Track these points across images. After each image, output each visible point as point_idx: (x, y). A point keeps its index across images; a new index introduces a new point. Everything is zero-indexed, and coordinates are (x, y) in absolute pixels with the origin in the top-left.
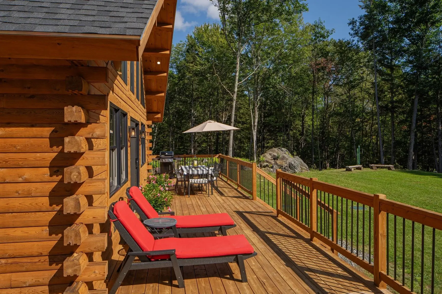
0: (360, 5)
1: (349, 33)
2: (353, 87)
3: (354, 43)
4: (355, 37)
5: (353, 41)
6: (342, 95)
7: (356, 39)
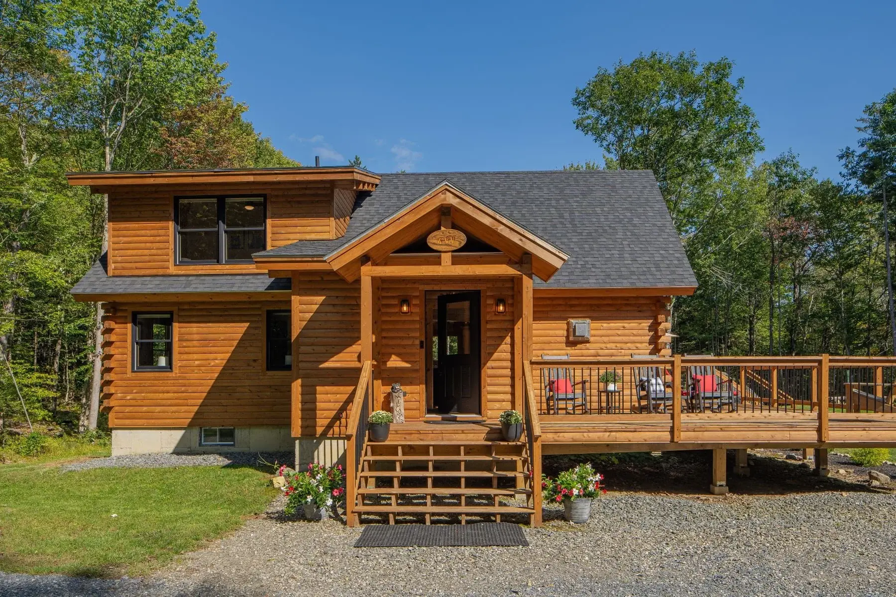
0: (858, 126)
1: (840, 173)
2: (849, 267)
3: (849, 189)
4: (850, 179)
5: (848, 185)
6: (826, 281)
7: (854, 182)
